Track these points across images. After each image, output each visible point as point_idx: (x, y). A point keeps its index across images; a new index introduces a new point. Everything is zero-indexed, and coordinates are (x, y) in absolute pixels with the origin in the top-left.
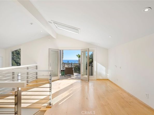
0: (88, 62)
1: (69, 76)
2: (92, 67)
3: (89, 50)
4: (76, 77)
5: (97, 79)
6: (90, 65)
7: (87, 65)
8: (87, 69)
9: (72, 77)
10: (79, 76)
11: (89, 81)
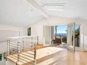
0: (74, 35)
1: (58, 44)
2: (78, 39)
3: (75, 24)
4: (63, 45)
5: (84, 51)
6: (76, 38)
7: (73, 37)
8: (72, 40)
9: (60, 46)
10: (65, 45)
11: (75, 52)
